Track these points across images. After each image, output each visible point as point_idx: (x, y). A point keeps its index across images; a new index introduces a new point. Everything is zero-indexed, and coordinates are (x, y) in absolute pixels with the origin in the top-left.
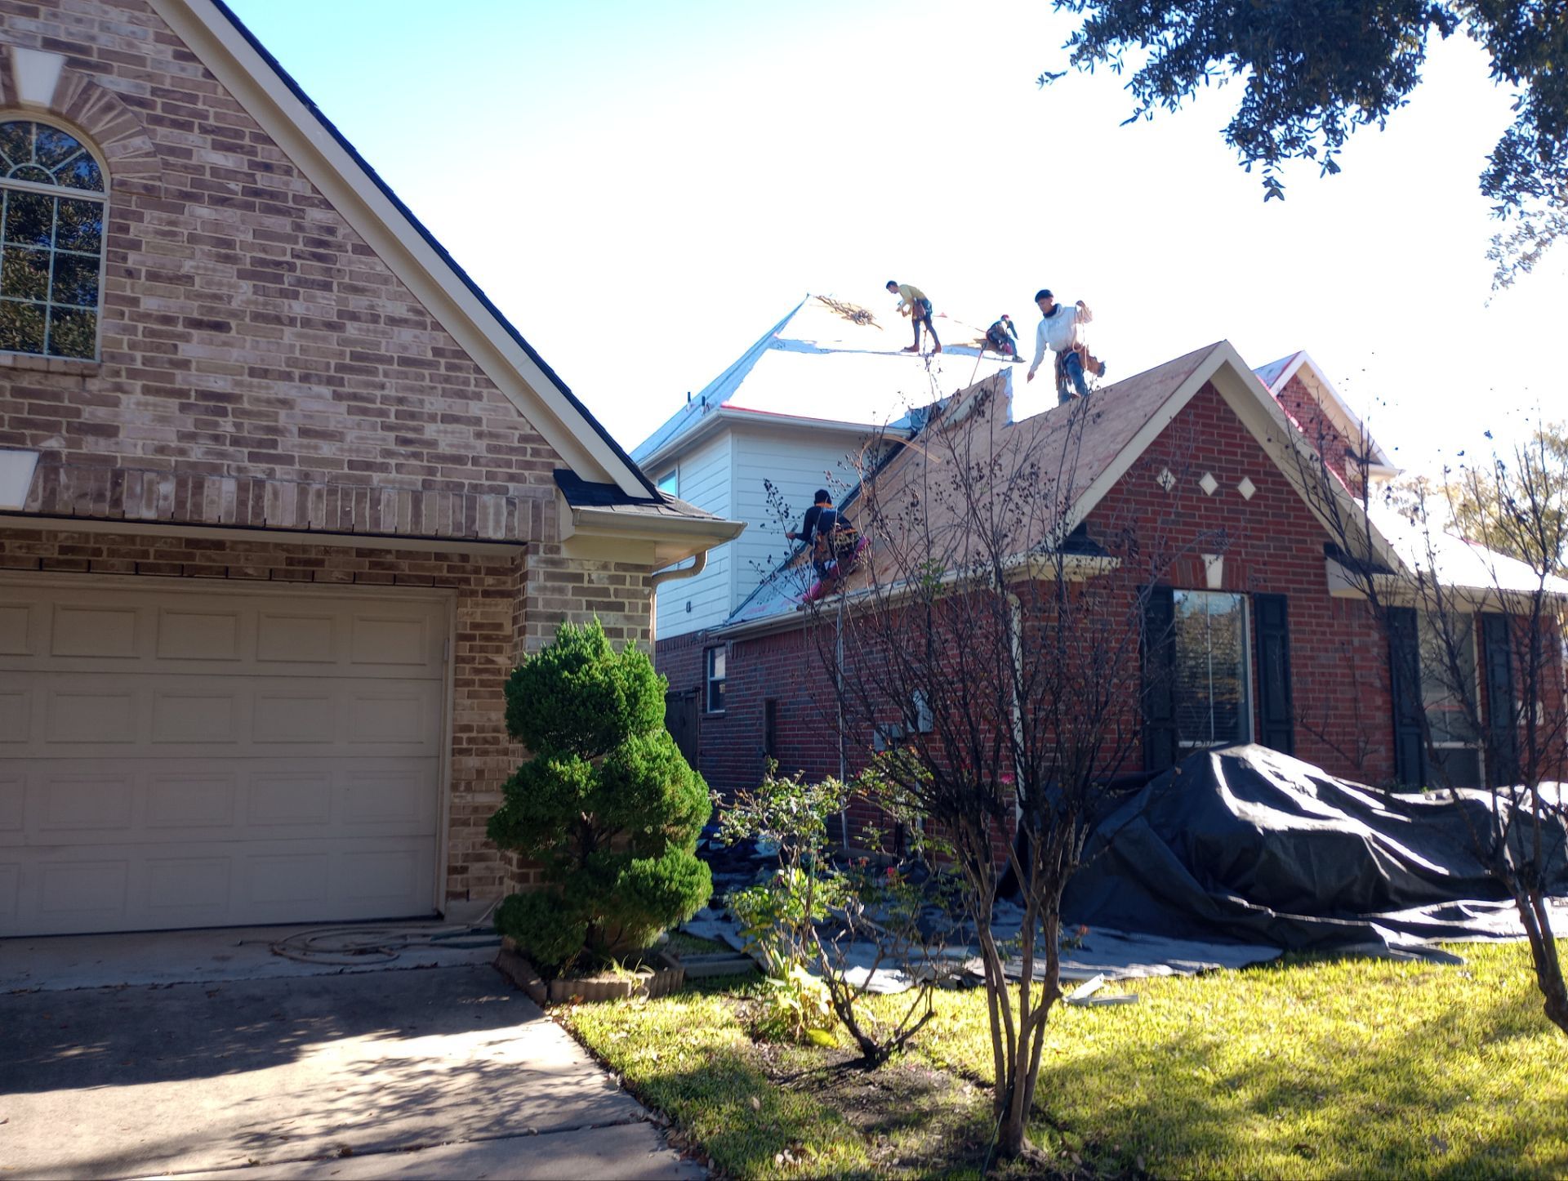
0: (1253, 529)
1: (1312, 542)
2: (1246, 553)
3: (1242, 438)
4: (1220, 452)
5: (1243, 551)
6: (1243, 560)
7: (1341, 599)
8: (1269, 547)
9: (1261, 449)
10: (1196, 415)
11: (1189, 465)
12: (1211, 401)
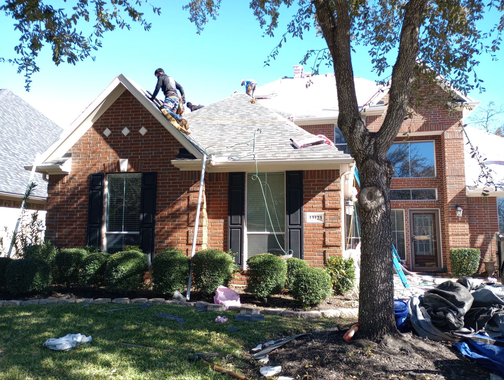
0: (145, 147)
1: (173, 149)
2: (141, 157)
3: (142, 111)
4: (132, 118)
5: (139, 156)
6: (139, 160)
7: (185, 171)
8: (152, 153)
9: (151, 114)
10: (122, 106)
11: (118, 125)
12: (129, 99)
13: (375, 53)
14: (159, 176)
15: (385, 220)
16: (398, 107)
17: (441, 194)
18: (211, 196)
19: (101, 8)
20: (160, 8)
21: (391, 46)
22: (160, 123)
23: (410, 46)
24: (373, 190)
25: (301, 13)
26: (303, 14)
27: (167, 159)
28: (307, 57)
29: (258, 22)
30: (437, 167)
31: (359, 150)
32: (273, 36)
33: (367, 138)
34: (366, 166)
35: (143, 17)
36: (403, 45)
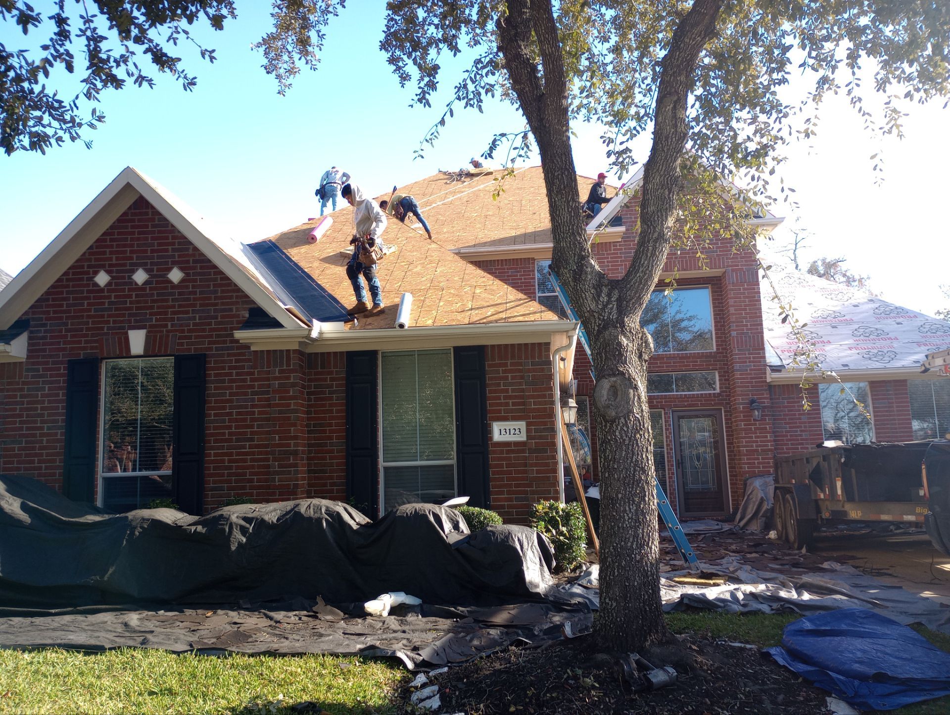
0: (180, 306)
1: (237, 310)
2: (172, 325)
3: (174, 238)
4: (153, 251)
5: (169, 324)
6: (167, 331)
7: (262, 351)
8: (194, 318)
9: (190, 243)
10: (133, 227)
11: (125, 265)
12: (147, 213)
13: (611, 141)
14: (210, 363)
15: (641, 435)
16: (656, 235)
17: (726, 380)
18: (312, 397)
19: (96, 47)
20: (214, 51)
21: (638, 128)
22: (209, 261)
23: (673, 130)
24: (619, 381)
25: (479, 66)
26: (483, 68)
27: (225, 329)
28: (493, 146)
29: (396, 78)
30: (716, 334)
31: (591, 312)
32: (430, 106)
33: (605, 290)
34: (605, 340)
35: (179, 66)
36: (660, 129)
